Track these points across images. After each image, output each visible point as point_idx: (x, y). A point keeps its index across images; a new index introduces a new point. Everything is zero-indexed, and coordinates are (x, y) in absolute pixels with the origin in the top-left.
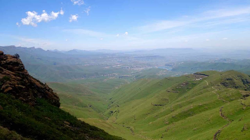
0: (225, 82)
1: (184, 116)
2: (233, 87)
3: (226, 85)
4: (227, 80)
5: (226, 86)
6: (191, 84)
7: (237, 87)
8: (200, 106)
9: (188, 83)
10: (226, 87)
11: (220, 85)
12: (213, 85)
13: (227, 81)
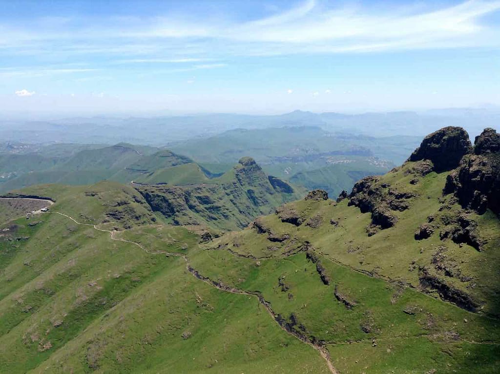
0: (116, 211)
1: (89, 313)
2: (132, 217)
3: (119, 217)
4: (119, 206)
5: (119, 219)
6: (24, 226)
7: (138, 216)
8: (118, 280)
9: (16, 227)
10: (119, 221)
11: (107, 219)
12: (92, 222)
13: (120, 208)
